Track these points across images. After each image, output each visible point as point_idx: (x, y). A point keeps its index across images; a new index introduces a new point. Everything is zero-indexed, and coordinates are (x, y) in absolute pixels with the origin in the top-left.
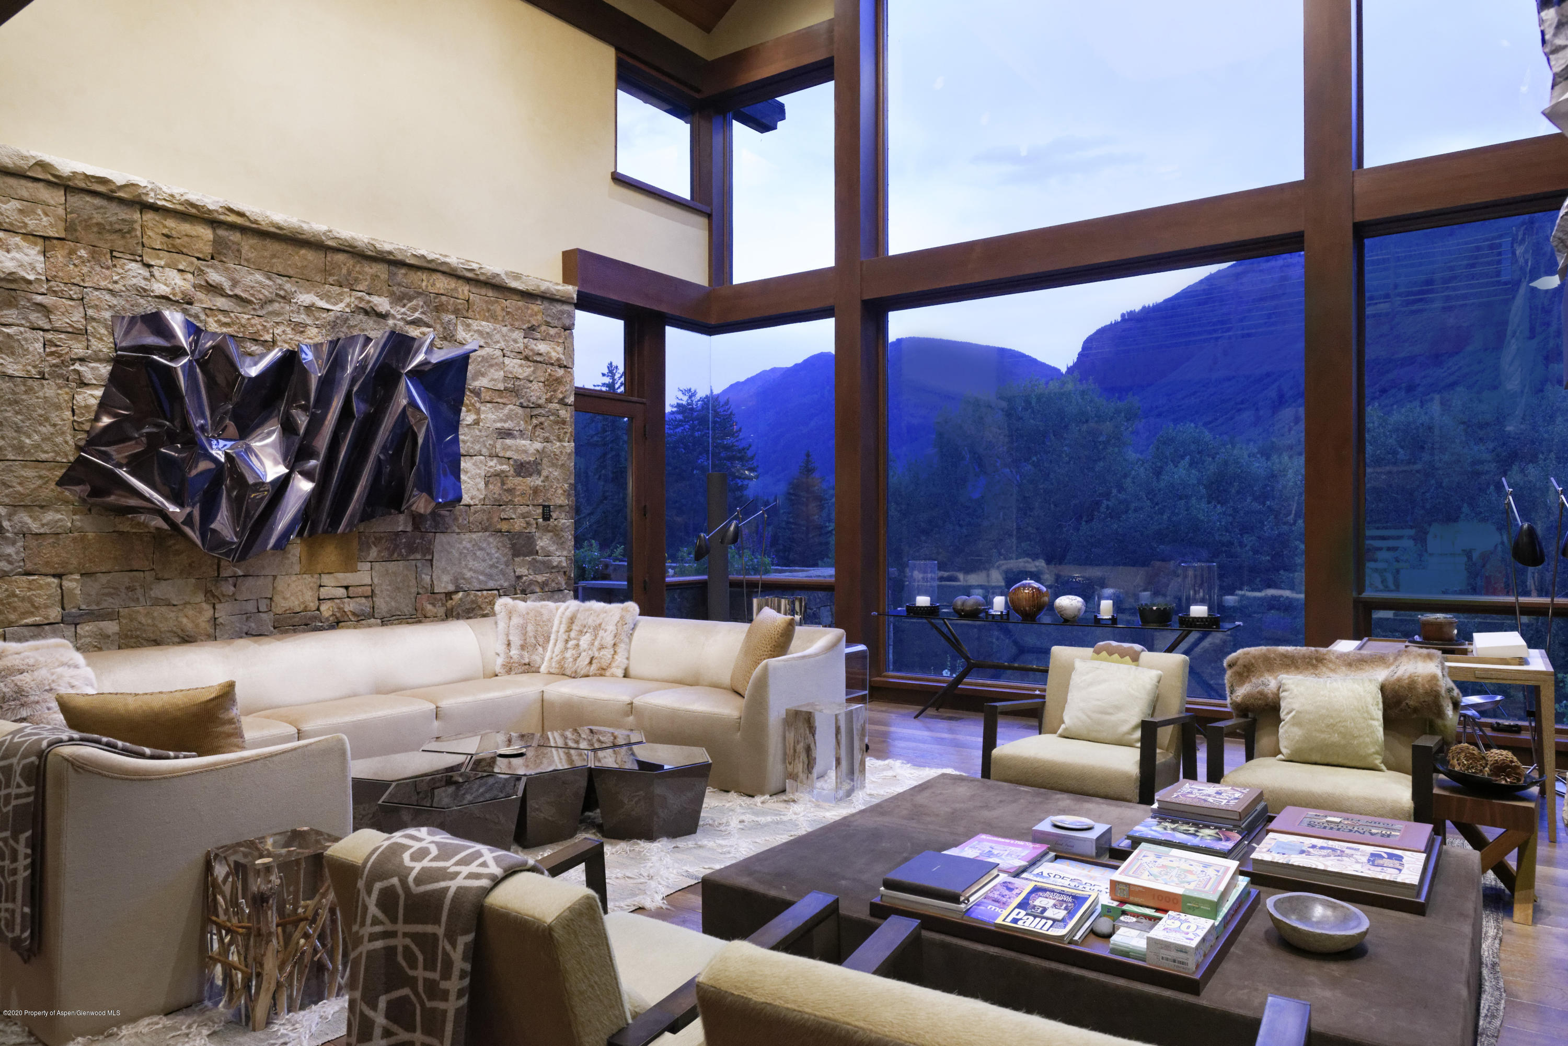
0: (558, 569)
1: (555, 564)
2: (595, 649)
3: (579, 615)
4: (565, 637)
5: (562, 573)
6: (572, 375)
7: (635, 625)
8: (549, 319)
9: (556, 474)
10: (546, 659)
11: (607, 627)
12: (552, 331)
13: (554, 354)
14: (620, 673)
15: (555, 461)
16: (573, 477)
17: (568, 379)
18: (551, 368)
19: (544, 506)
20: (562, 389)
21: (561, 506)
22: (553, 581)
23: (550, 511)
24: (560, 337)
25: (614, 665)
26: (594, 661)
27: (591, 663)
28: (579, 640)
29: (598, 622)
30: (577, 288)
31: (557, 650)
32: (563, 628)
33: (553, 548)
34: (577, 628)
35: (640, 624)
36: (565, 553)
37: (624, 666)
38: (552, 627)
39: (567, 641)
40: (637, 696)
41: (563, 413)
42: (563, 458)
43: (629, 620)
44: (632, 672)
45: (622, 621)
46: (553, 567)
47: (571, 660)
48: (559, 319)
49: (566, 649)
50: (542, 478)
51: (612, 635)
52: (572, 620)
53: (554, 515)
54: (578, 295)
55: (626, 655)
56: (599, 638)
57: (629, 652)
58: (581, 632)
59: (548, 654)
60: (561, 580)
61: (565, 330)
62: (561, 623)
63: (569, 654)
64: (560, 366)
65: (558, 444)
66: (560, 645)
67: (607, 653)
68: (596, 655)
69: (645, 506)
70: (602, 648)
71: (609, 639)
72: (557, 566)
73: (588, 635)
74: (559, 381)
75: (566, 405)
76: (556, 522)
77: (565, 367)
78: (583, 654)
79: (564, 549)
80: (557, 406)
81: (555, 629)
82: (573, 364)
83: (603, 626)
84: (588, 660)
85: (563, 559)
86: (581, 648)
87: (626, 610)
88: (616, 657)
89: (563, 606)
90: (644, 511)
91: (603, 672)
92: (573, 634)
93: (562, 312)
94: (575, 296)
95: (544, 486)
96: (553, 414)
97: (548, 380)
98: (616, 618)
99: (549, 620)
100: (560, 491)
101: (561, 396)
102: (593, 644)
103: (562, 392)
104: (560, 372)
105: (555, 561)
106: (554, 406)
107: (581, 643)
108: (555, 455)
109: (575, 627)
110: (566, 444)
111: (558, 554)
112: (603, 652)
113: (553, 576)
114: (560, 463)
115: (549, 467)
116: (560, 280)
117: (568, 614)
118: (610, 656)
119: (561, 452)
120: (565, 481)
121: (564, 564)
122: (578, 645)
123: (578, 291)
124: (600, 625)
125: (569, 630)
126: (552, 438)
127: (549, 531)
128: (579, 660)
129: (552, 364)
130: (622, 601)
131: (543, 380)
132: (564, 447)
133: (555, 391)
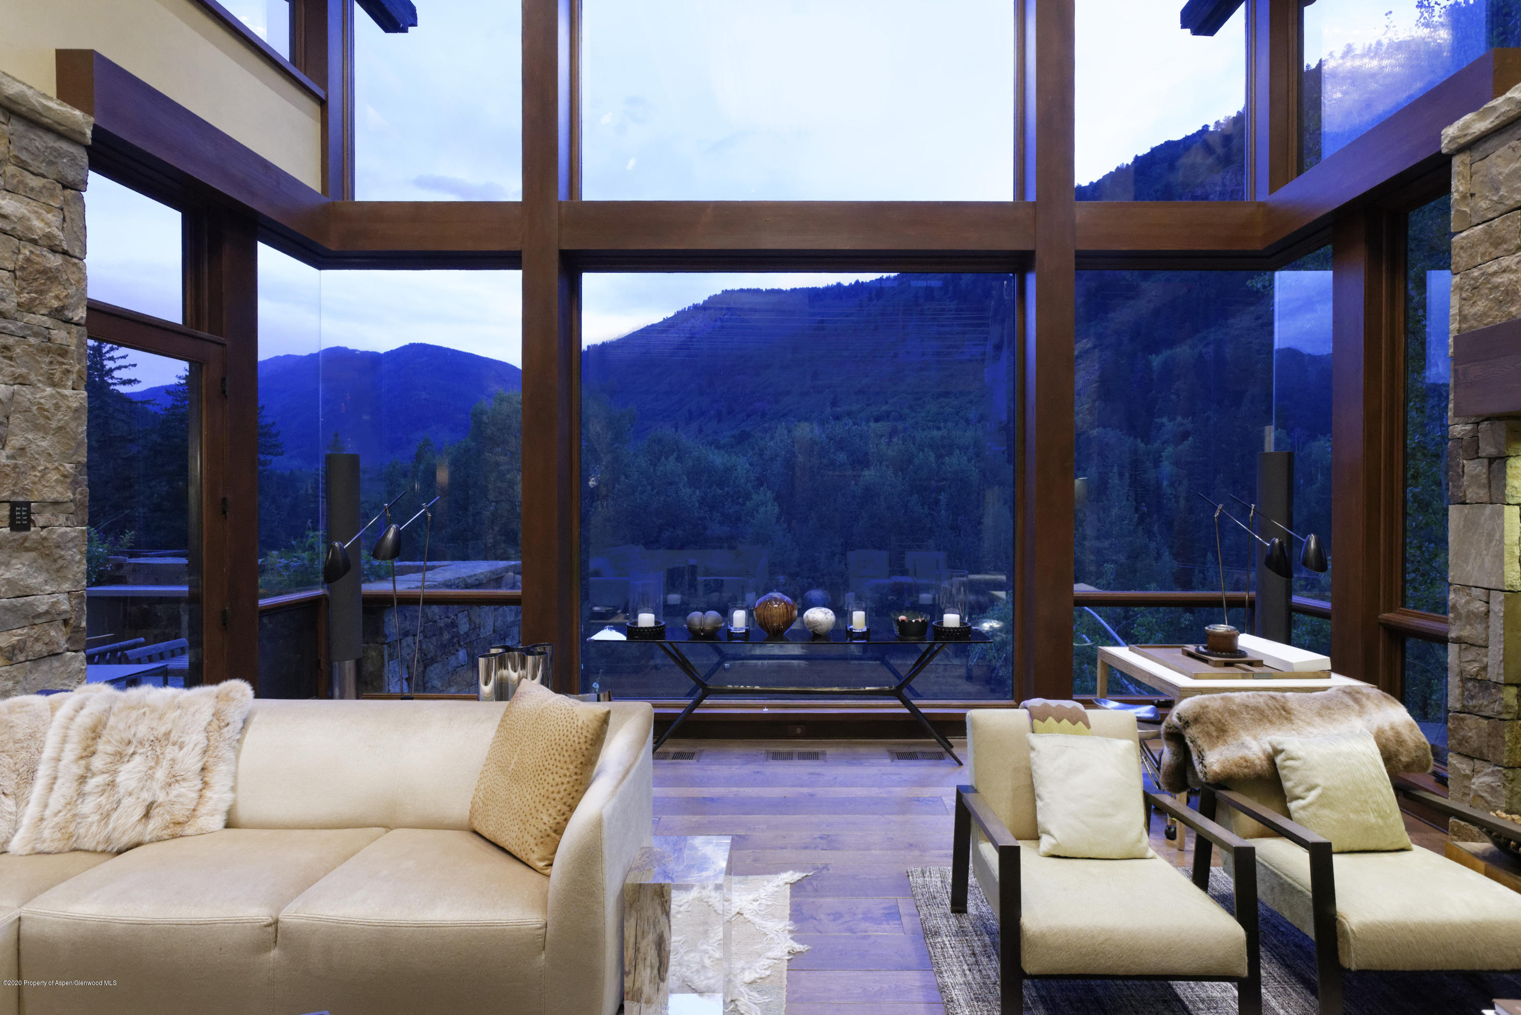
0: (50, 616)
1: (42, 608)
2: (156, 786)
3: (112, 721)
4: (78, 770)
5: (59, 623)
6: (82, 270)
7: (245, 721)
8: (24, 156)
9: (44, 444)
10: (26, 821)
11: (186, 739)
12: (35, 182)
13: (37, 223)
14: (218, 822)
15: (41, 421)
16: (84, 451)
17: (73, 278)
18: (31, 247)
19: (14, 505)
20: (56, 290)
21: (55, 503)
22: (37, 640)
23: (29, 513)
24: (52, 196)
25: (202, 810)
26: (154, 812)
27: (147, 815)
28: (116, 772)
29: (163, 729)
30: (92, 120)
31: (56, 800)
32: (71, 751)
33: (36, 580)
34: (110, 749)
35: (256, 719)
36: (66, 586)
37: (224, 807)
38: (40, 752)
39: (82, 780)
40: (286, 901)
41: (60, 335)
42: (61, 418)
43: (235, 717)
44: (244, 813)
45: (219, 719)
46: (39, 615)
47: (95, 818)
48: (51, 163)
49: (81, 795)
50: (8, 451)
51: (199, 749)
52: (95, 732)
53: (40, 520)
54: (93, 132)
55: (231, 784)
56: (165, 764)
57: (235, 777)
58: (120, 757)
59: (31, 810)
60: (58, 636)
61: (65, 187)
62: (64, 740)
63: (88, 807)
64: (53, 250)
65: (49, 390)
66: (64, 788)
67: (187, 791)
68: (161, 797)
69: (224, 499)
70: (174, 779)
71: (190, 761)
72: (47, 612)
73: (137, 759)
74: (50, 276)
75: (69, 321)
76: (44, 533)
77: (65, 253)
78: (126, 802)
79: (66, 579)
80: (49, 322)
81: (48, 752)
82: (84, 252)
83: (174, 737)
84: (140, 812)
85: (62, 597)
86: (122, 790)
87: (227, 698)
88: (208, 793)
89: (67, 702)
90: (223, 508)
91: (178, 830)
92: (98, 763)
93: (60, 154)
94: (89, 133)
95: (16, 466)
96: (36, 335)
97: (22, 268)
98: (206, 715)
99: (32, 736)
100: (54, 476)
101: (56, 304)
102: (151, 777)
103: (57, 297)
104: (55, 261)
105: (42, 603)
106: (39, 319)
107: (120, 779)
108: (41, 409)
109: (102, 746)
110: (68, 392)
111: (48, 588)
112: (176, 790)
113: (35, 632)
114: (54, 424)
115: (26, 430)
116: (53, 92)
117: (85, 719)
118: (195, 795)
119: (57, 407)
120: (65, 457)
121: (65, 606)
122: (112, 784)
123: (95, 126)
124: (167, 735)
125: (88, 753)
126: (33, 377)
127: (27, 550)
128: (114, 816)
129: (34, 242)
130: (216, 681)
131: (11, 266)
132: (64, 397)
133: (41, 292)
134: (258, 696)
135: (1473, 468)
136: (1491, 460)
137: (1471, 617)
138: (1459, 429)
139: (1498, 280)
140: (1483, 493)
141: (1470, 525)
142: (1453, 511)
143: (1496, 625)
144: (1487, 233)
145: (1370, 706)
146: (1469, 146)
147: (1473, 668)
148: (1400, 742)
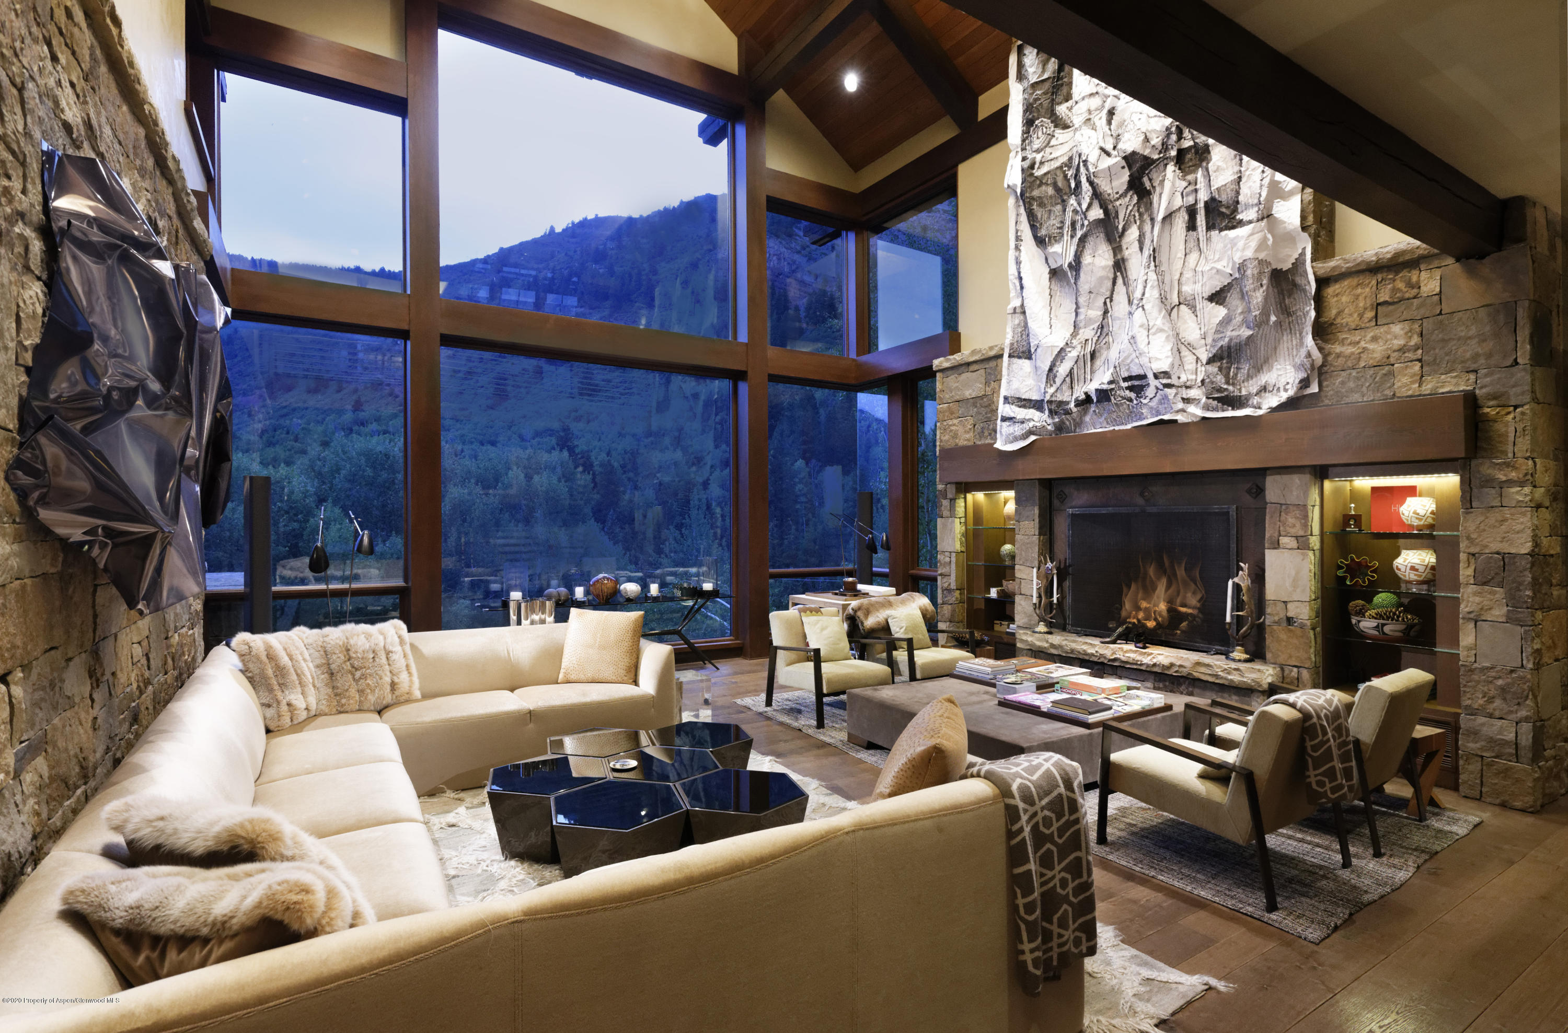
134: (410, 630)
135: (945, 503)
136: (951, 500)
137: (945, 564)
138: (940, 487)
139: (952, 428)
140: (948, 513)
141: (944, 526)
142: (939, 520)
143: (953, 566)
144: (949, 407)
145: (916, 598)
146: (943, 371)
147: (946, 585)
148: (927, 610)
